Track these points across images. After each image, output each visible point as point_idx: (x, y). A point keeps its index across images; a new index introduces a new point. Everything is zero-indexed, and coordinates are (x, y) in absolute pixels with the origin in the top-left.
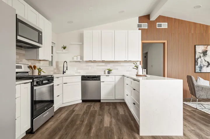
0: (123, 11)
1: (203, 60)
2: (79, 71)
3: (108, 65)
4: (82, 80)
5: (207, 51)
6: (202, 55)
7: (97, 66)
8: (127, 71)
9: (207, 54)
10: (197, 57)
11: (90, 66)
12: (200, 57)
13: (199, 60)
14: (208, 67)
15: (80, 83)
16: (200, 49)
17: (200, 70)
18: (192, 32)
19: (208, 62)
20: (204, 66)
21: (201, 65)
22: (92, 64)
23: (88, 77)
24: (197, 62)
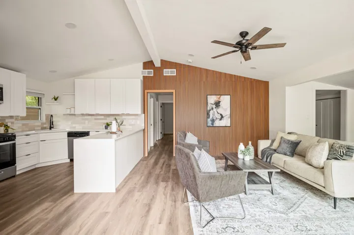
0: (112, 60)
1: (216, 112)
2: (74, 125)
3: (107, 119)
4: (68, 136)
5: (219, 102)
6: (214, 106)
7: (95, 119)
8: (130, 125)
9: (220, 106)
10: (208, 109)
11: (87, 119)
12: (212, 109)
13: (211, 112)
14: (221, 120)
15: (67, 140)
16: (212, 99)
17: (212, 124)
18: (204, 79)
19: (221, 115)
20: (217, 119)
21: (213, 117)
22: (90, 117)
23: (75, 133)
24: (209, 115)
